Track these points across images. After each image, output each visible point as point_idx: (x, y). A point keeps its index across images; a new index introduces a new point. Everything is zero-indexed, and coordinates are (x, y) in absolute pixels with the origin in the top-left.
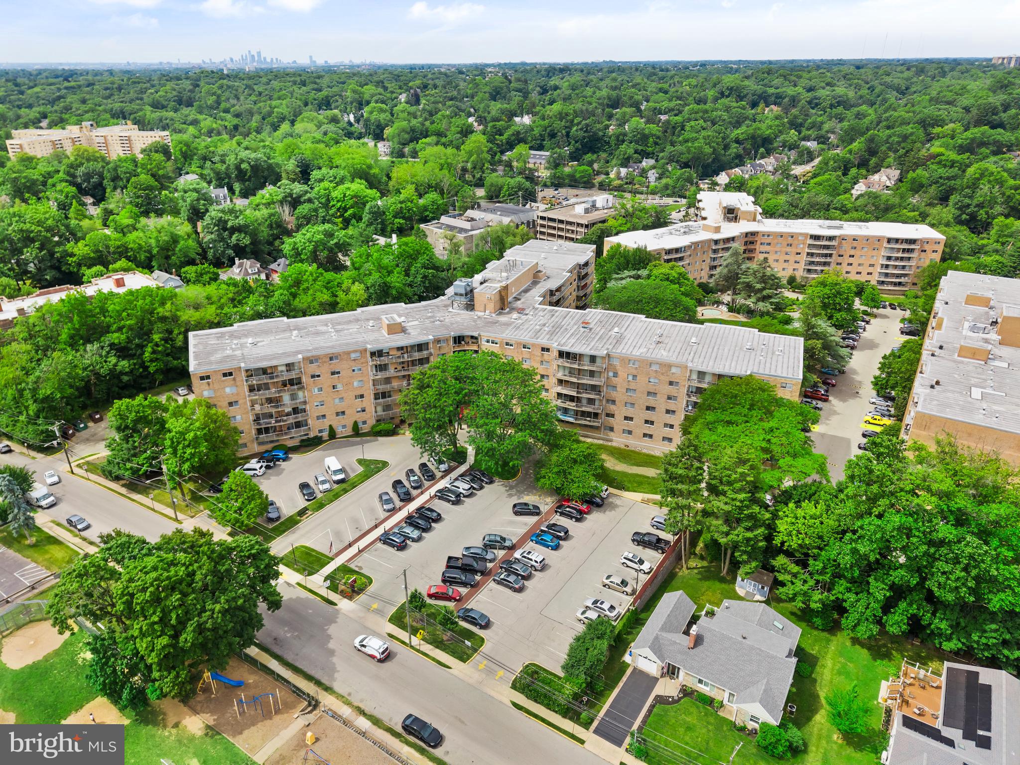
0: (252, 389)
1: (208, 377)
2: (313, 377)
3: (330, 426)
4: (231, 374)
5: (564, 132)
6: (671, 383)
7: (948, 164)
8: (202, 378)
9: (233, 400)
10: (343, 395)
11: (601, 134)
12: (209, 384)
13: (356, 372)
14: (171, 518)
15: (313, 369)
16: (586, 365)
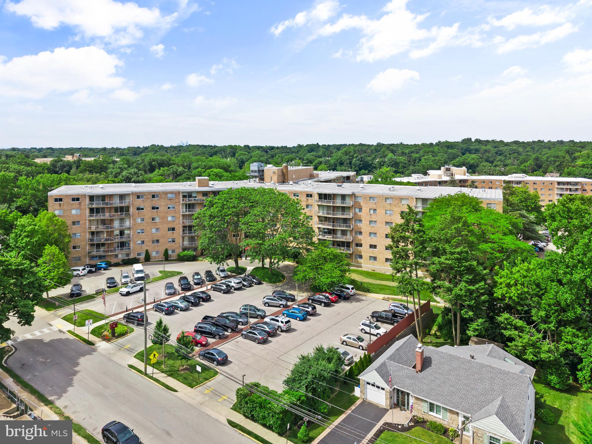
1: (61, 200)
2: (138, 209)
3: (147, 251)
4: (78, 199)
8: (56, 200)
9: (76, 220)
10: (160, 226)
12: (60, 205)
13: (171, 209)
15: (139, 203)
16: (338, 203)
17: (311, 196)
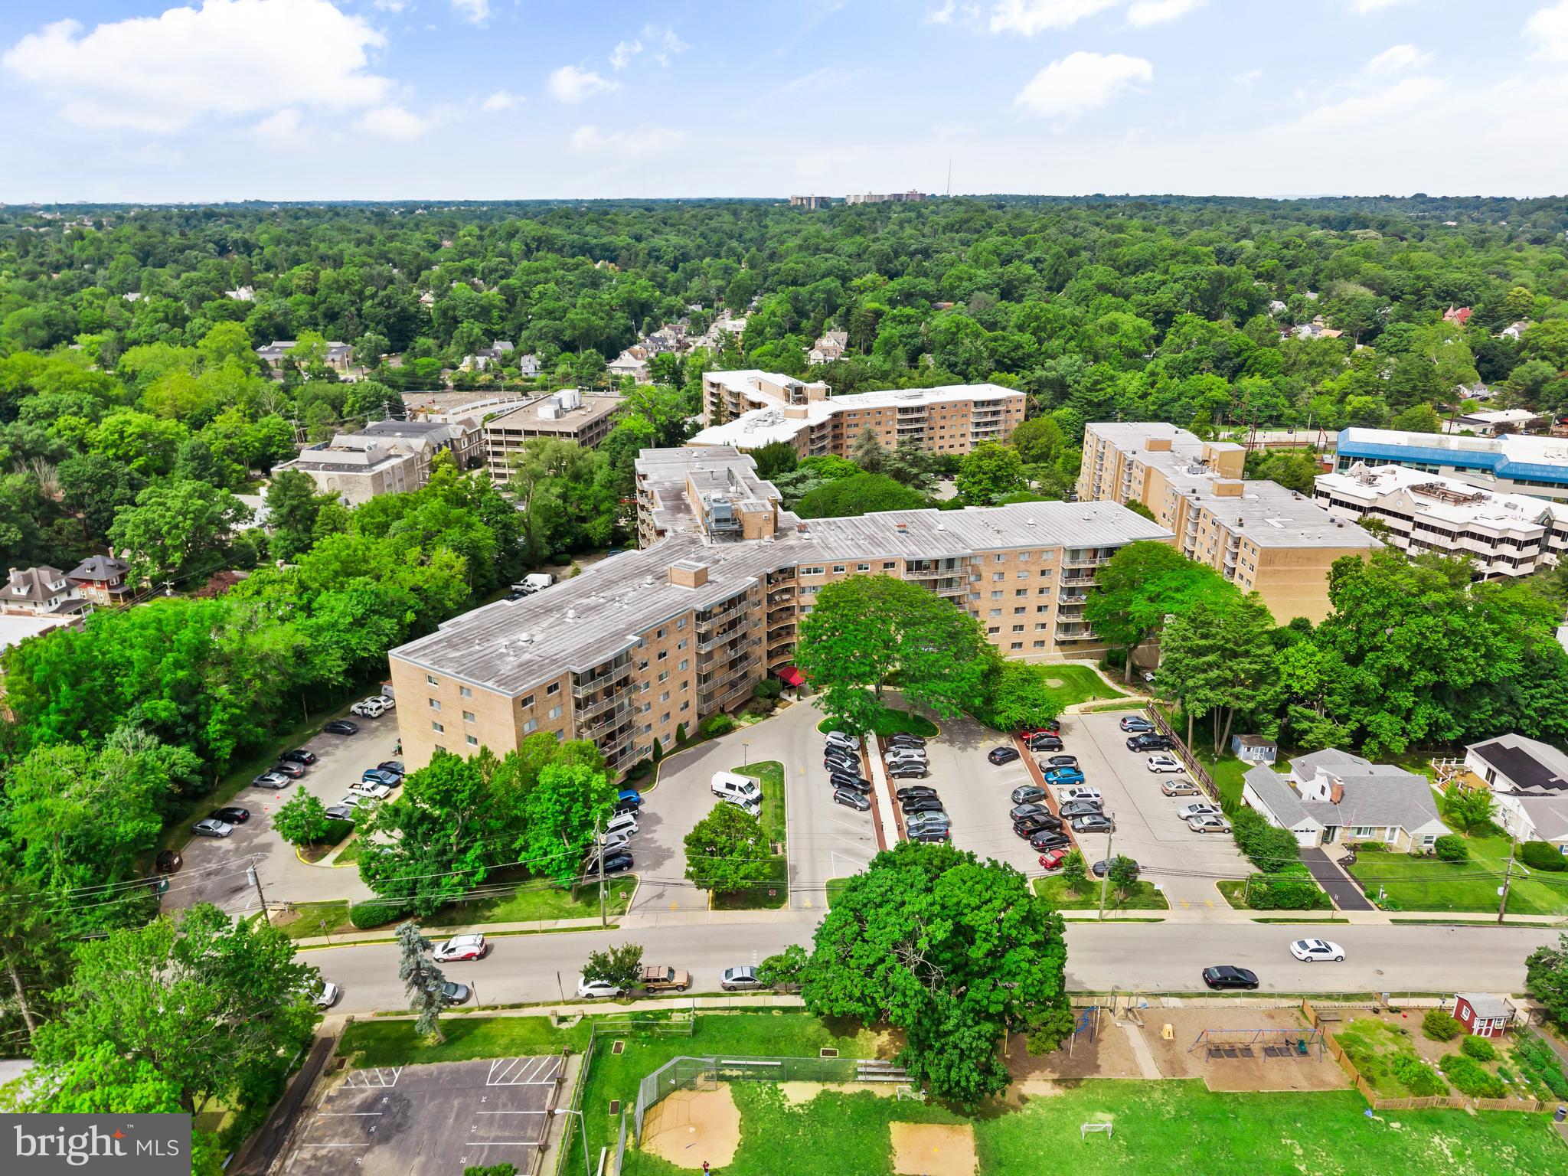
0: (579, 705)
1: (531, 699)
2: (641, 667)
3: (656, 740)
6: (1043, 573)
7: (903, 319)
8: (525, 703)
9: (556, 730)
10: (669, 687)
12: (532, 710)
13: (683, 648)
14: (600, 928)
15: (641, 655)
16: (943, 574)
17: (892, 565)
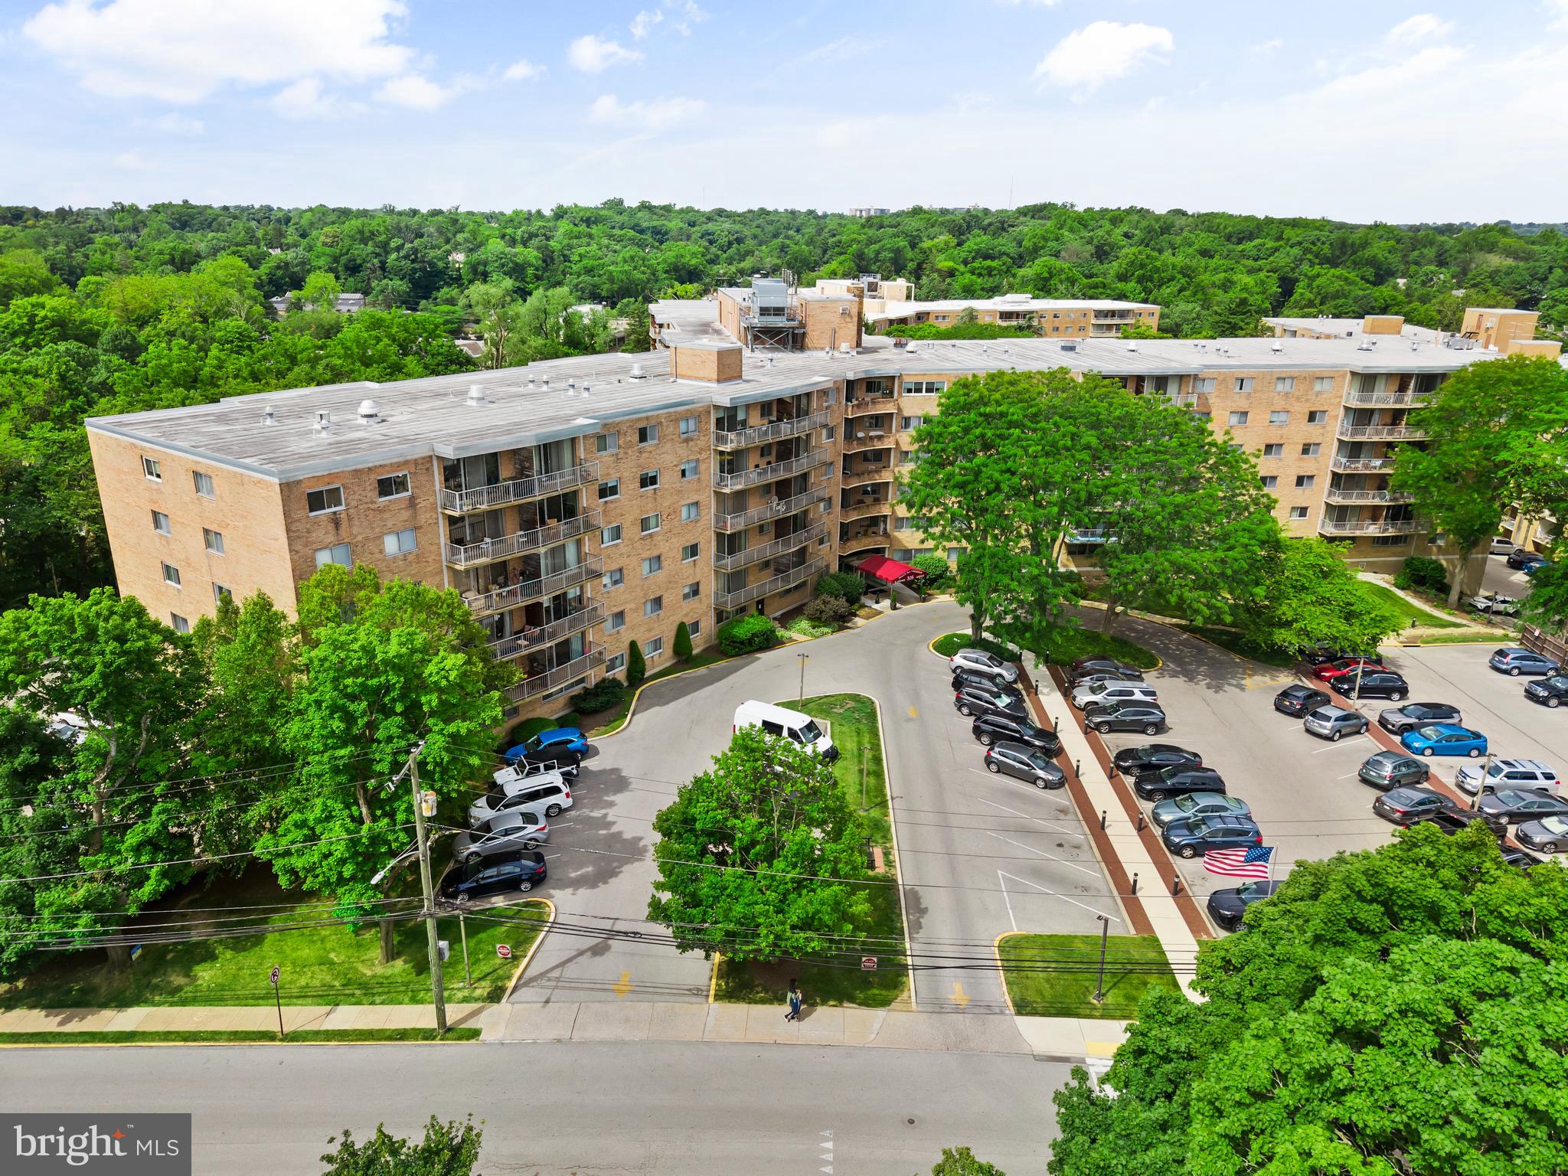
0: (458, 534)
1: (334, 496)
2: (603, 492)
3: (633, 645)
4: (401, 484)
5: (376, 261)
6: (1312, 416)
7: (984, 272)
8: (316, 502)
10: (660, 549)
11: (441, 264)
12: (336, 521)
13: (689, 476)
14: (428, 1035)
15: (604, 466)
